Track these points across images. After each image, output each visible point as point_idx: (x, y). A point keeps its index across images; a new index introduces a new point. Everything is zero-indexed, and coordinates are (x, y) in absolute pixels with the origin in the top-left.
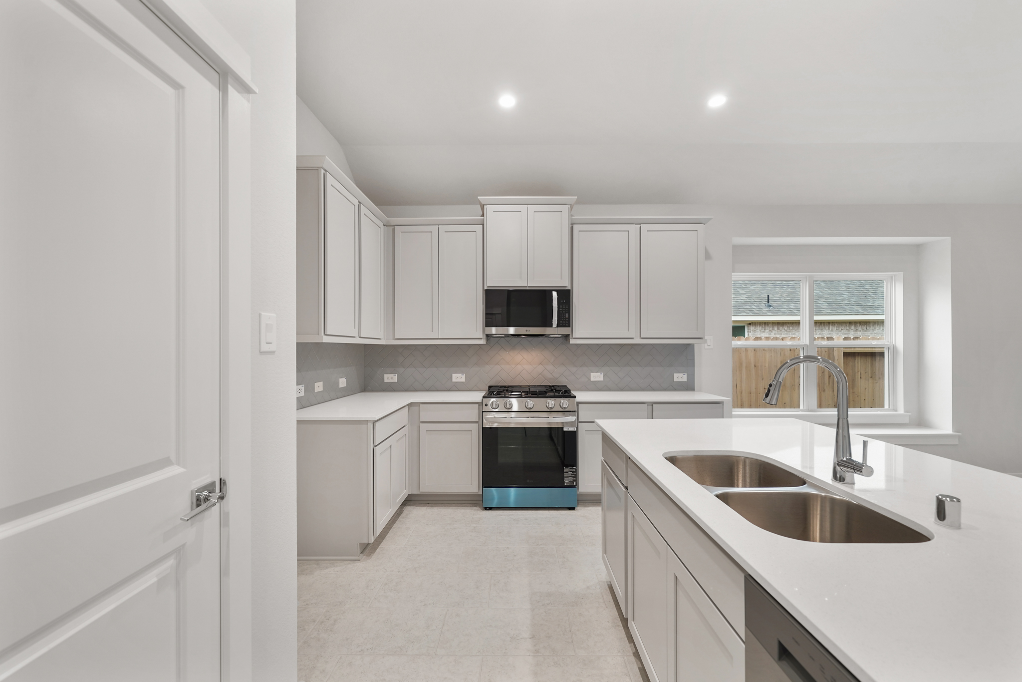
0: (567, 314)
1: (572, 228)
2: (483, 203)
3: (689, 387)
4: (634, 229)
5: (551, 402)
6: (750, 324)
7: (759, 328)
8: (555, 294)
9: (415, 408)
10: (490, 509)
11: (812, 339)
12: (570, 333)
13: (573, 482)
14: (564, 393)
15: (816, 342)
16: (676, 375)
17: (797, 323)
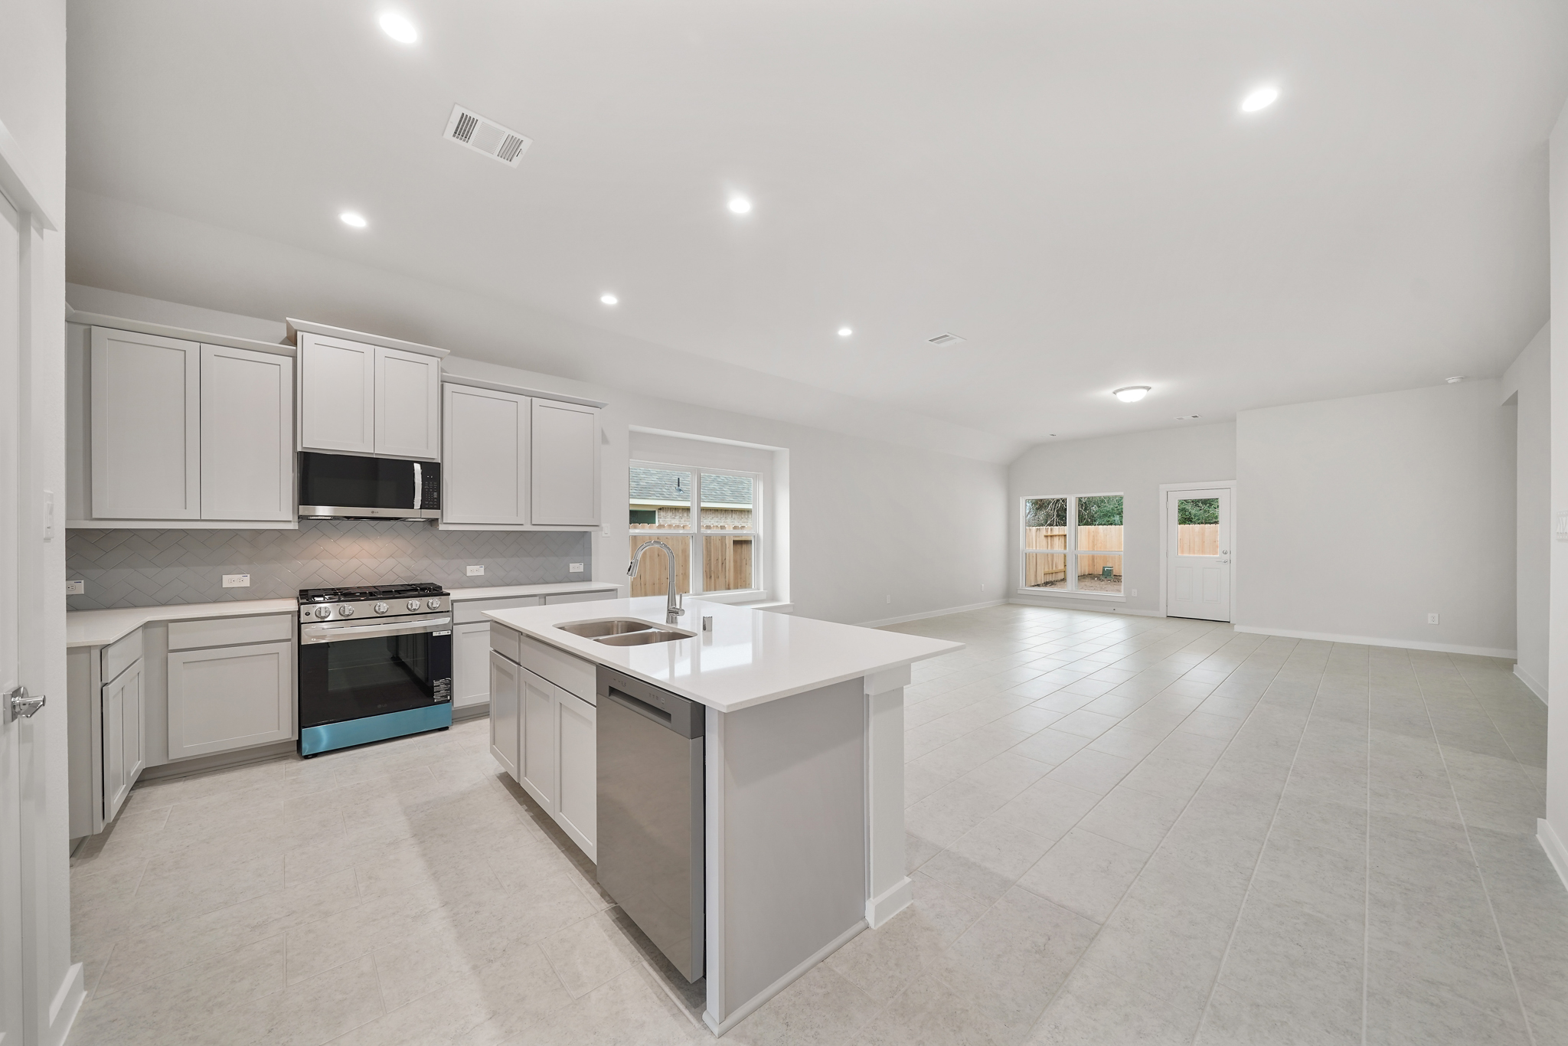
0: (435, 494)
1: (442, 386)
2: (295, 328)
3: (586, 577)
4: (523, 400)
5: (415, 603)
6: (660, 509)
7: (670, 514)
8: (417, 467)
9: (159, 631)
10: (315, 755)
11: (699, 527)
12: (439, 517)
13: (446, 696)
14: (435, 591)
15: (703, 530)
16: (572, 565)
17: (687, 510)
